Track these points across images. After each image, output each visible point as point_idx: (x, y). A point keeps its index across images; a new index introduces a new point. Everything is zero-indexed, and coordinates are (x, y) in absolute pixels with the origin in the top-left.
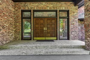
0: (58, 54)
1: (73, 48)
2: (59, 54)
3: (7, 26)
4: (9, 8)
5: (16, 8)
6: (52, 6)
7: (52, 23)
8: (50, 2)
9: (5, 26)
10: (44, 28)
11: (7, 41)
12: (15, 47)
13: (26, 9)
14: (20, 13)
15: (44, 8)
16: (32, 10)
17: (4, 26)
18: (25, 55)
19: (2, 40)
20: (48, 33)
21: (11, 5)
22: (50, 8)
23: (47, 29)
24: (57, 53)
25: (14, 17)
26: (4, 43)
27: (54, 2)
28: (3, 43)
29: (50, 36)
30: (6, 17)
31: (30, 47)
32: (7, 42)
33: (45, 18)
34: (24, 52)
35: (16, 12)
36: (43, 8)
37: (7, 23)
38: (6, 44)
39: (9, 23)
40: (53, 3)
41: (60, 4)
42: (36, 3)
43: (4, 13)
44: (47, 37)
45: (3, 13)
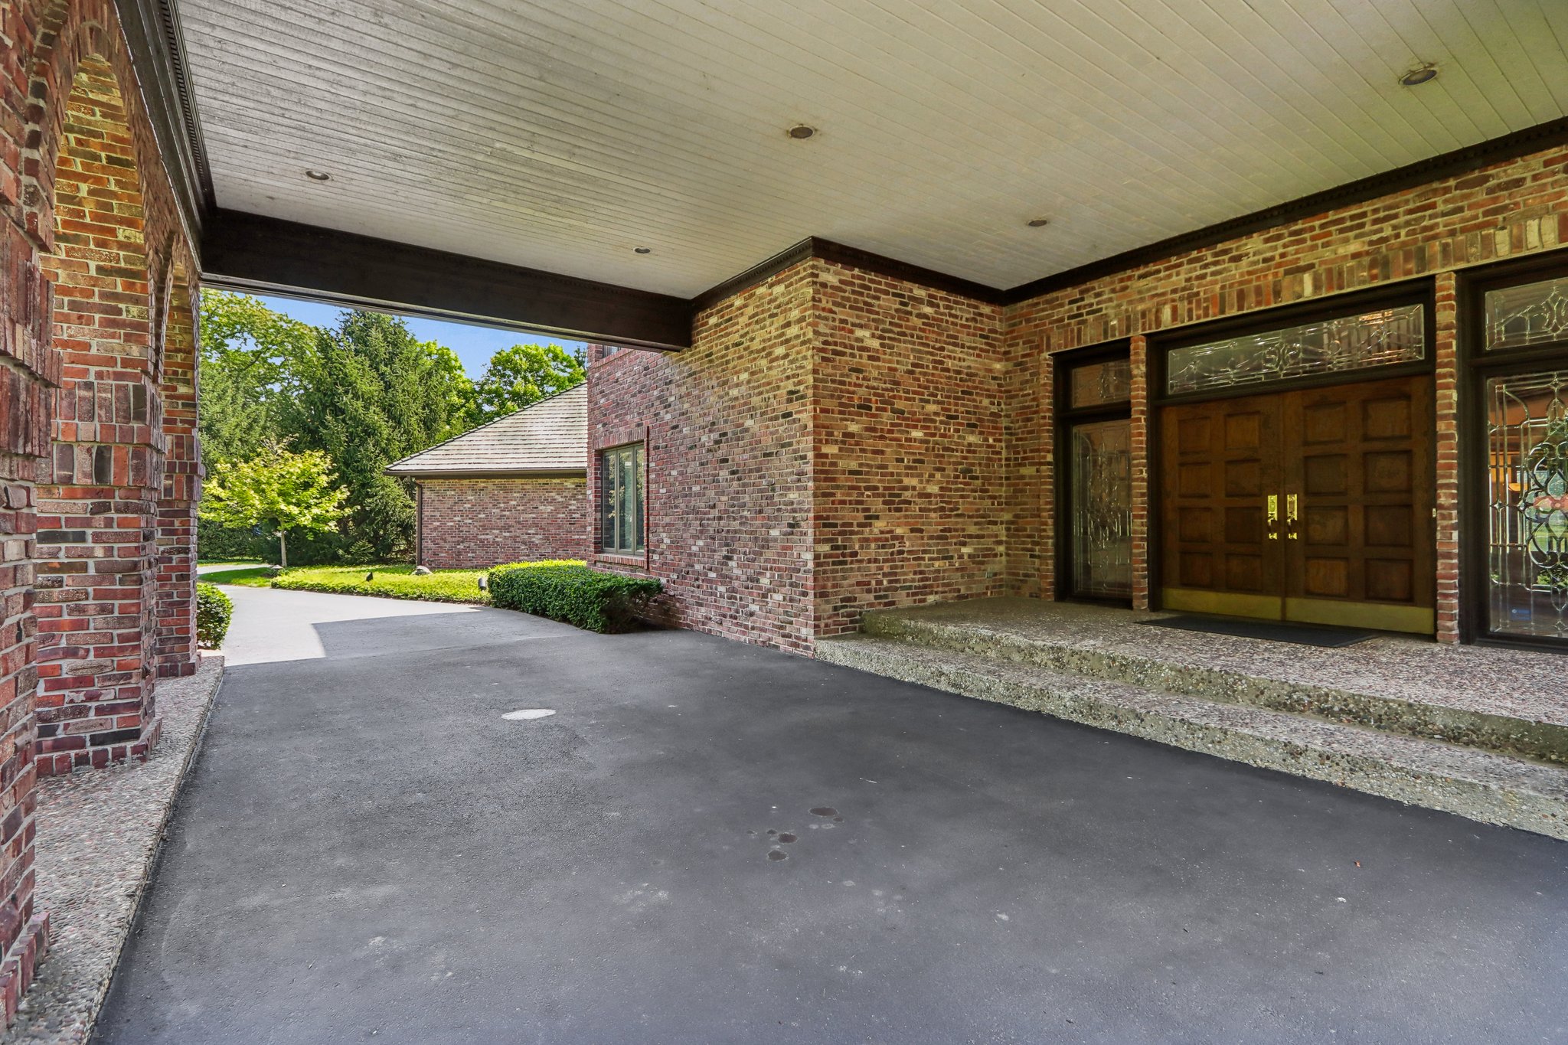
0: (1188, 746)
1: (1453, 737)
2: (1199, 747)
3: (934, 489)
4: (949, 363)
5: (1020, 350)
6: (1354, 247)
7: (1366, 438)
8: (1332, 216)
9: (907, 495)
10: (1272, 500)
11: (925, 590)
12: (931, 632)
13: (1091, 337)
14: (1046, 378)
15: (1258, 291)
16: (1137, 333)
17: (906, 488)
18: (951, 690)
19: (879, 583)
20: (1312, 549)
21: (964, 338)
22: (1335, 275)
23: (1304, 509)
24: (1182, 730)
25: (1004, 422)
26: (904, 600)
27: (1378, 203)
28: (893, 603)
29: (1339, 584)
30: (917, 434)
31: (1019, 650)
32: (931, 599)
33: (1276, 388)
34: (945, 668)
35: (1018, 378)
36: (1241, 296)
37: (927, 469)
38: (910, 609)
39: (950, 471)
40: (1367, 207)
41: (1480, 195)
42: (1174, 260)
43: (899, 404)
44: (1309, 593)
45: (893, 411)
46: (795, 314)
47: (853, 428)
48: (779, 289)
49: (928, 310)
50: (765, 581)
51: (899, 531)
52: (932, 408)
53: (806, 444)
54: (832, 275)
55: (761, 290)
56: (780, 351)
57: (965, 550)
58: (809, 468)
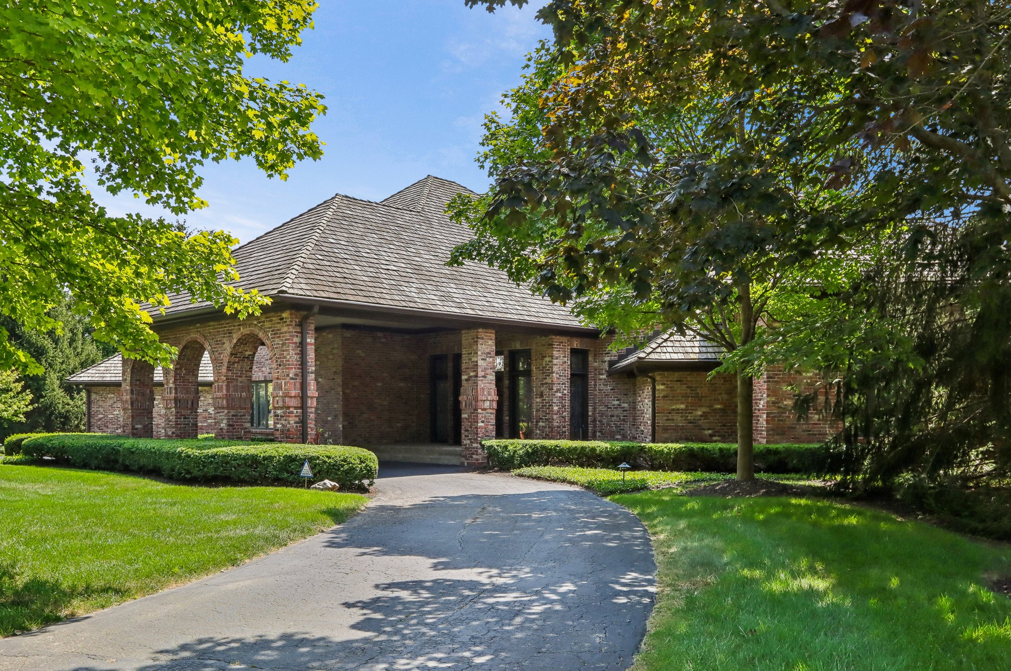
5: (420, 352)
13: (439, 351)
14: (427, 365)
17: (375, 403)
25: (414, 379)
30: (379, 384)
39: (392, 396)
45: (370, 377)
46: (336, 346)
47: (356, 383)
48: (330, 336)
49: (383, 340)
50: (326, 435)
51: (373, 418)
52: (385, 375)
53: (340, 389)
54: (348, 334)
55: (324, 334)
56: (331, 357)
57: (399, 425)
58: (341, 397)
